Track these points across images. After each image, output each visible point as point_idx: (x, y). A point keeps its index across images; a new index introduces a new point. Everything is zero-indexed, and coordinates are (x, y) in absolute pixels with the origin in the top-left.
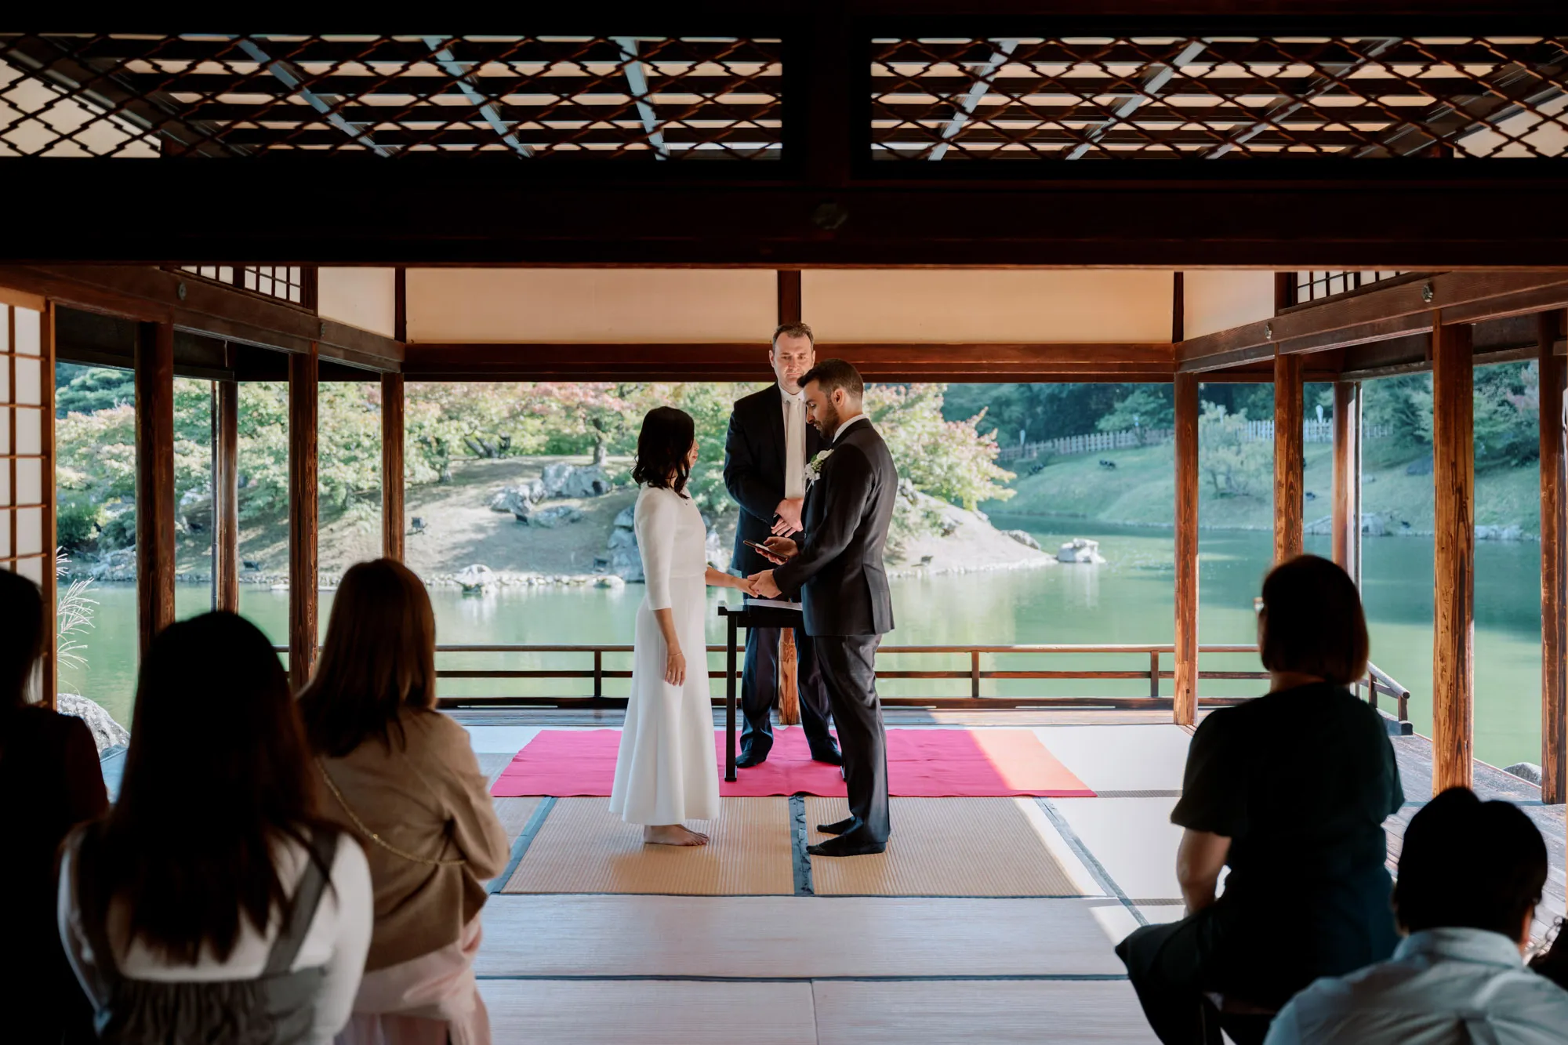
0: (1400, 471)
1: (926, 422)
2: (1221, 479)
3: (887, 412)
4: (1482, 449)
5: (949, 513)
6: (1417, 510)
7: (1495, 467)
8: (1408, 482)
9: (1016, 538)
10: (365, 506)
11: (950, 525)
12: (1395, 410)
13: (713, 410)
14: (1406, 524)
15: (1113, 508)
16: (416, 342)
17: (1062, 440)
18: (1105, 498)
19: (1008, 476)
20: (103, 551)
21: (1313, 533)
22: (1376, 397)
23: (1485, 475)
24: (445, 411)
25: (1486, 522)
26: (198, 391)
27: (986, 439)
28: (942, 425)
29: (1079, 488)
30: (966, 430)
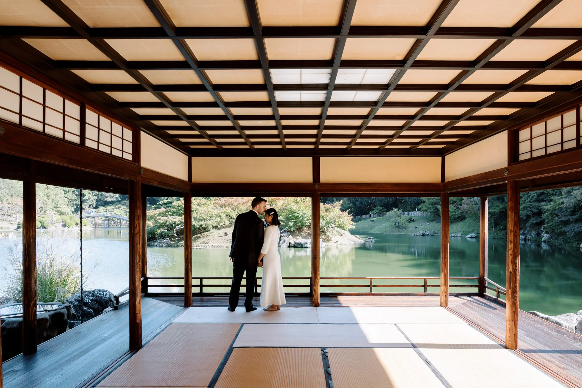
0: (435, 222)
1: (337, 212)
2: (397, 224)
3: (328, 209)
4: (452, 218)
5: (342, 231)
6: (439, 230)
7: (455, 221)
8: (436, 224)
9: (355, 236)
10: (214, 230)
11: (342, 234)
12: (434, 209)
13: (290, 209)
14: (437, 233)
15: (374, 230)
16: (195, 183)
17: (362, 216)
18: (372, 228)
19: (354, 223)
20: (158, 240)
21: (417, 235)
22: (429, 207)
23: (453, 223)
24: (232, 209)
25: (453, 233)
26: (178, 205)
27: (350, 215)
28: (341, 213)
29: (366, 226)
30: (346, 213)
